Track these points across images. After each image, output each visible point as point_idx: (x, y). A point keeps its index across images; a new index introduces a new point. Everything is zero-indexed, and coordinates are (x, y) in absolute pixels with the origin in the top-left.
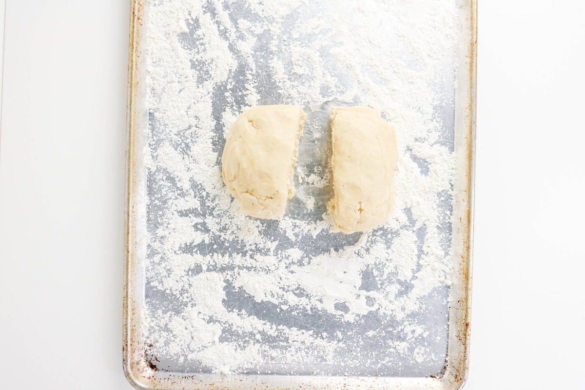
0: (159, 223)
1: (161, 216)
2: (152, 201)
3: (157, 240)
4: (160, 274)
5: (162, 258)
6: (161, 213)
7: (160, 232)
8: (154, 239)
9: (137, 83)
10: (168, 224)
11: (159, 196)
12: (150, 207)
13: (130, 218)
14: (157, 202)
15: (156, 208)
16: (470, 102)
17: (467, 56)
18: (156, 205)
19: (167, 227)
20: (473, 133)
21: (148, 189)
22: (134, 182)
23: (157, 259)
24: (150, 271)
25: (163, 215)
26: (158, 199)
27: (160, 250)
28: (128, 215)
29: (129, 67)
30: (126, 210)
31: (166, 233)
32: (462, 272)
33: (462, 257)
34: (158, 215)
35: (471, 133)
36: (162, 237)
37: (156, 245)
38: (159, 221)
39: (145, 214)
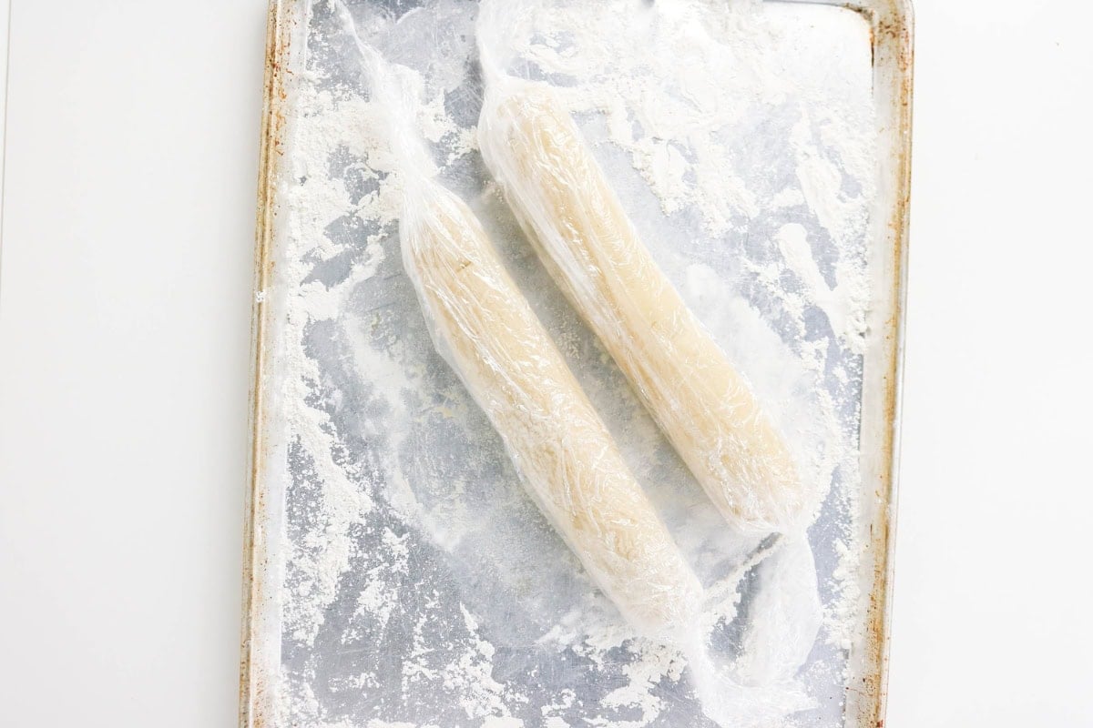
0: (309, 523)
1: (313, 510)
2: (297, 482)
3: (306, 554)
4: (310, 617)
5: (314, 587)
6: (313, 504)
7: (312, 539)
8: (300, 553)
9: (273, 263)
10: (328, 525)
11: (311, 473)
12: (294, 493)
13: (257, 516)
14: (306, 483)
15: (303, 495)
16: (893, 312)
17: (890, 225)
18: (304, 490)
19: (324, 531)
20: (900, 370)
21: (291, 460)
22: (265, 450)
23: (304, 588)
24: (292, 611)
25: (318, 508)
26: (309, 478)
27: (310, 573)
28: (253, 511)
29: (257, 233)
30: (249, 501)
31: (323, 541)
32: (871, 626)
33: (872, 598)
34: (308, 509)
35: (895, 370)
36: (315, 549)
37: (304, 564)
38: (311, 519)
39: (284, 506)
